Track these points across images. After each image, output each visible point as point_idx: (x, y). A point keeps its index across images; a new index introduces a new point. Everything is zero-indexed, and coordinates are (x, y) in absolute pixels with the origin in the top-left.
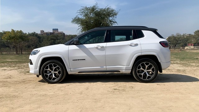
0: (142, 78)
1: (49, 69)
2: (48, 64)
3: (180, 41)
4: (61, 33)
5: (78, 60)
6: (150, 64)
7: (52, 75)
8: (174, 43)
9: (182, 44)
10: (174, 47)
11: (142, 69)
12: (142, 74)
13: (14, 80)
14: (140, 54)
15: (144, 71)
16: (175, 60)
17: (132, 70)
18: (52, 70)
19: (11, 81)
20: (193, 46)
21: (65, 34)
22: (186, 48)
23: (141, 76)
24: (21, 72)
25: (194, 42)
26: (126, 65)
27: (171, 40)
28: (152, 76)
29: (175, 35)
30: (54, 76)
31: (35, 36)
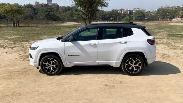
0: (130, 72)
1: (47, 63)
2: (46, 58)
3: (169, 13)
4: (55, 5)
5: (73, 55)
6: (137, 59)
7: (51, 68)
8: (163, 15)
9: (170, 16)
10: (163, 19)
11: (130, 64)
12: (130, 68)
13: (16, 69)
14: (128, 51)
15: (131, 66)
16: (161, 39)
17: (121, 64)
18: (50, 64)
19: (13, 71)
20: (181, 18)
21: (58, 5)
22: (173, 20)
23: (129, 70)
24: (21, 56)
25: (182, 14)
26: (115, 60)
27: (160, 12)
28: (139, 70)
29: (164, 7)
30: (52, 69)
31: (30, 8)
